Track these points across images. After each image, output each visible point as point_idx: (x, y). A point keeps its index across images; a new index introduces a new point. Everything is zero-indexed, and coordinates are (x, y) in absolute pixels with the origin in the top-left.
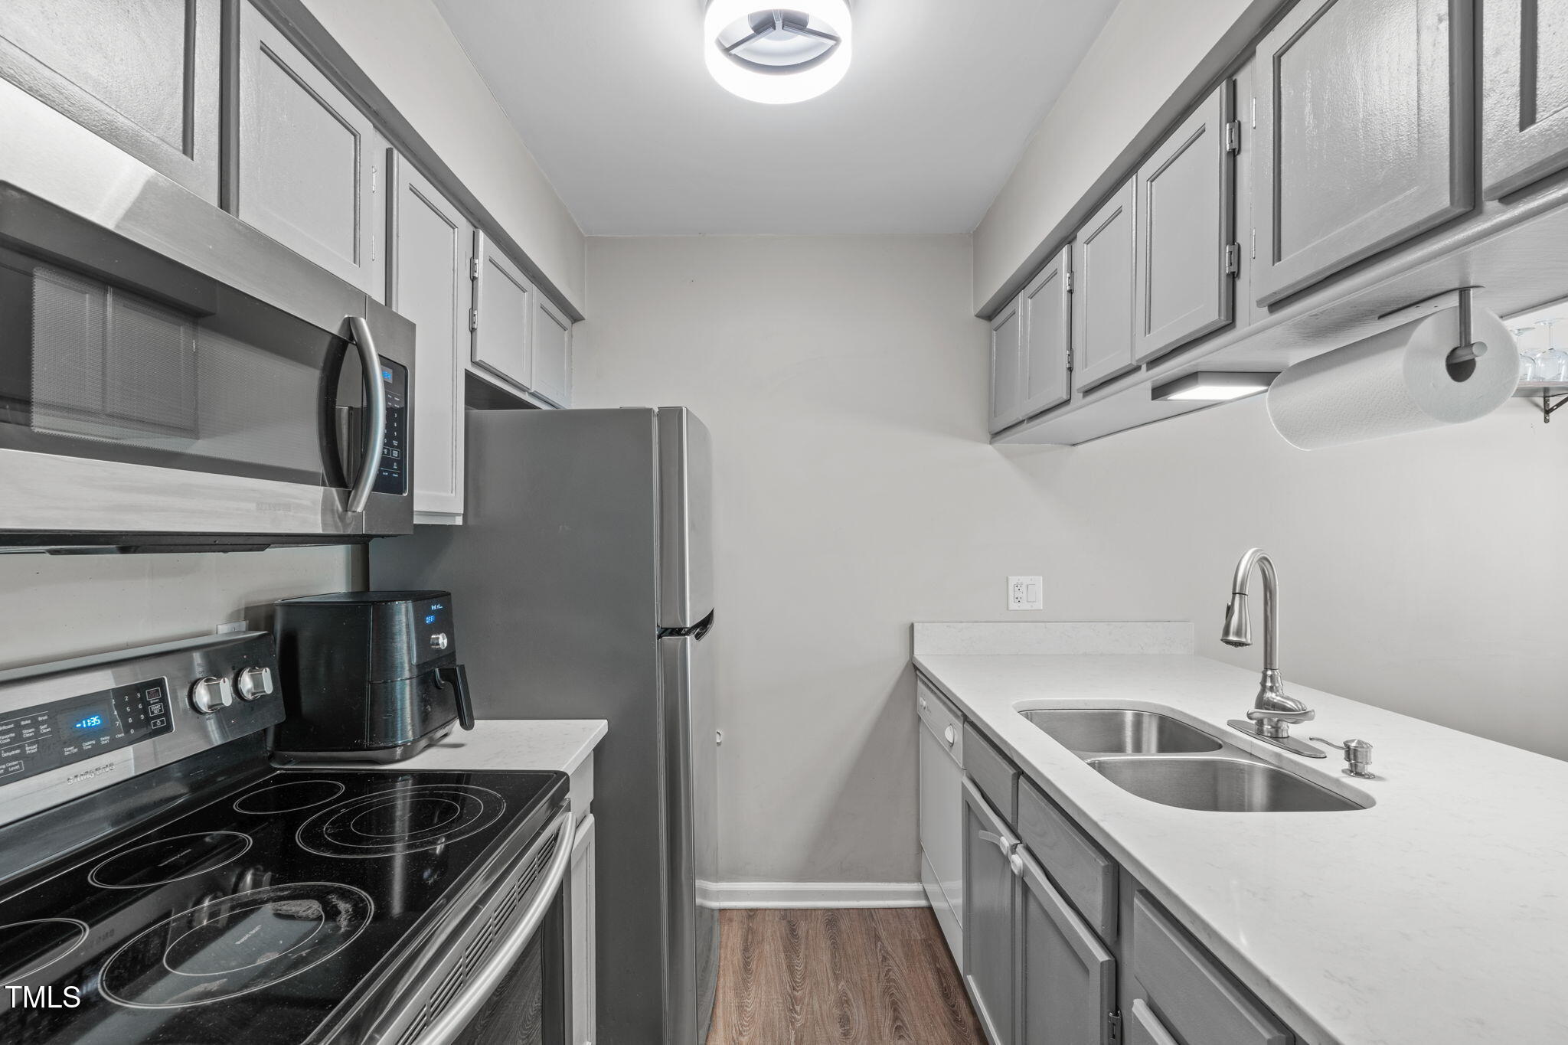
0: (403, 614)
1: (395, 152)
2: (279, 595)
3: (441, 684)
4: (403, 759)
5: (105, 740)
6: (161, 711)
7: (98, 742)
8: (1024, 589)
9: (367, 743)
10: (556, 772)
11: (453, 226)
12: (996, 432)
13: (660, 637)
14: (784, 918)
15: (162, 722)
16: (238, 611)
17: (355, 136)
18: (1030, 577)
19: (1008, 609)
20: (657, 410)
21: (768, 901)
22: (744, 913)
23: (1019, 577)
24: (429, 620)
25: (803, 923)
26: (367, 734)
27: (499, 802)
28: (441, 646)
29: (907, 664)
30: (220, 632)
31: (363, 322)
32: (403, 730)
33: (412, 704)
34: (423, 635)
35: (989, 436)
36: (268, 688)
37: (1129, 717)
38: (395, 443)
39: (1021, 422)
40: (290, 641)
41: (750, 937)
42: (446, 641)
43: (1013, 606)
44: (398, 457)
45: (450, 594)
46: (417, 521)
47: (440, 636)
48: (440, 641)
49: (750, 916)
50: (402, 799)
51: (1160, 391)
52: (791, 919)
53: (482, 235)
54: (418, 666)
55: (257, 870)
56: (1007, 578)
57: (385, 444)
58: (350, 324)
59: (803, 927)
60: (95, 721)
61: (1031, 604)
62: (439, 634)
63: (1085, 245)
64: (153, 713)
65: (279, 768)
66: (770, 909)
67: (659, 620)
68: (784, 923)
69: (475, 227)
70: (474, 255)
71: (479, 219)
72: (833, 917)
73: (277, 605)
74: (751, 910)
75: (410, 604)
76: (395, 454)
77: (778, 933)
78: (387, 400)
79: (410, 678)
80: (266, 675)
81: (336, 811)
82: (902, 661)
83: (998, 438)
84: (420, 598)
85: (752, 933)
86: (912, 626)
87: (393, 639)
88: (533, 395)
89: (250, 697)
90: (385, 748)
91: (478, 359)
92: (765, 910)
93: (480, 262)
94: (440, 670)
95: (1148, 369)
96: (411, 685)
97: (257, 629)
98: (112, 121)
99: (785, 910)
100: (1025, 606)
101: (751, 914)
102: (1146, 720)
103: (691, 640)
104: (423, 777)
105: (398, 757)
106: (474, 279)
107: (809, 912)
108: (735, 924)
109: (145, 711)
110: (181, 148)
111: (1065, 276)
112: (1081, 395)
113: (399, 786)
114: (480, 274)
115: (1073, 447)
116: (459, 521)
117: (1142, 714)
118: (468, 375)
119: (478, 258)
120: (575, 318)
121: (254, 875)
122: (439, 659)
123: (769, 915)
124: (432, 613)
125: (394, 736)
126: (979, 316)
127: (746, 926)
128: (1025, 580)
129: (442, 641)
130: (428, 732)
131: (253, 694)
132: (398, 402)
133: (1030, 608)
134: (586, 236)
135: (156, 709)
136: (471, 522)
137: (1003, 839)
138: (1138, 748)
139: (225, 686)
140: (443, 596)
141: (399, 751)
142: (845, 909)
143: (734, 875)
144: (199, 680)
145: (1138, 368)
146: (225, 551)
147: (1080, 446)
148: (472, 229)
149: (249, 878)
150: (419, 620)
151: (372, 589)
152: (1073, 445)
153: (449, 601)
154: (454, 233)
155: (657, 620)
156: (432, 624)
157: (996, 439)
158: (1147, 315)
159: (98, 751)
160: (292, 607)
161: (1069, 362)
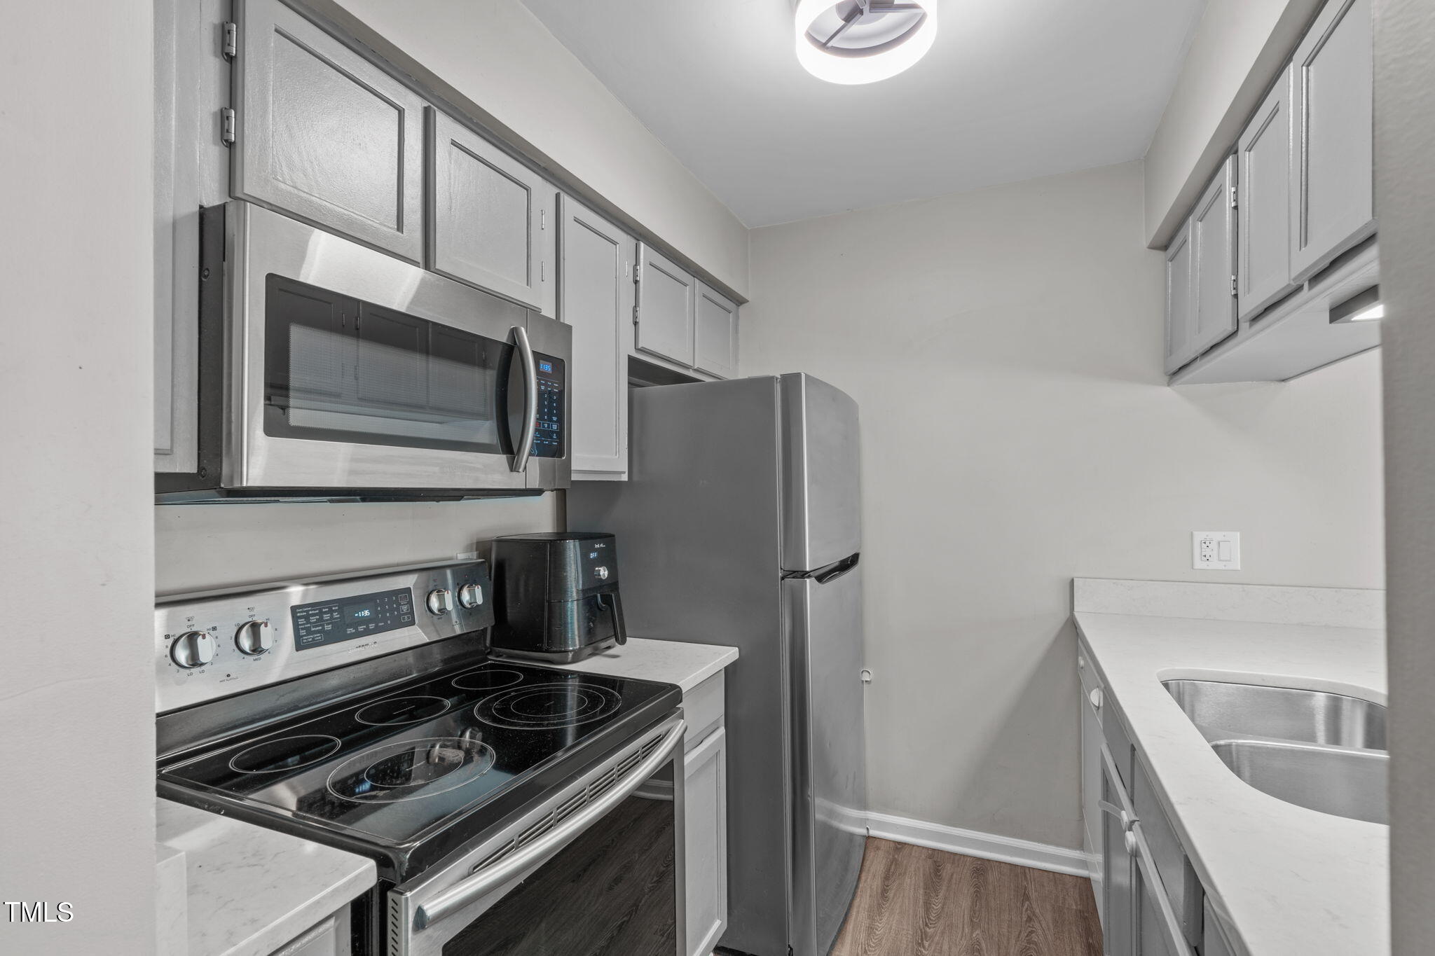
0: (572, 550)
1: (562, 194)
2: (493, 535)
3: (603, 607)
4: (573, 662)
5: (372, 626)
6: (408, 610)
7: (368, 627)
8: (1214, 545)
9: (545, 647)
10: (671, 685)
11: (615, 243)
12: (1172, 372)
13: (783, 578)
14: (930, 857)
15: (409, 618)
16: (472, 544)
17: (527, 190)
18: (1223, 533)
19: (1193, 568)
20: (779, 377)
21: (917, 838)
22: (892, 845)
23: (1208, 533)
24: (593, 555)
25: (948, 866)
26: (545, 641)
27: (618, 701)
28: (602, 577)
29: (1068, 619)
30: (459, 558)
31: (523, 330)
32: (573, 639)
33: (578, 621)
34: (588, 568)
35: (1167, 378)
36: (480, 600)
37: (1320, 701)
38: (555, 419)
39: (1195, 359)
40: (501, 567)
41: (893, 867)
42: (606, 573)
43: (1199, 564)
44: (557, 429)
45: (613, 536)
46: (574, 477)
47: (601, 569)
48: (601, 573)
49: (897, 848)
50: (572, 691)
51: (1340, 311)
52: (937, 861)
53: (642, 245)
54: (583, 590)
55: (473, 729)
56: (1192, 533)
57: (537, 419)
58: (514, 333)
59: (948, 869)
60: (366, 613)
61: (1224, 563)
62: (601, 567)
63: (1248, 153)
64: (402, 611)
65: (492, 659)
66: (918, 846)
67: (782, 563)
68: (930, 862)
69: (638, 240)
70: (637, 263)
71: (638, 233)
72: (981, 867)
73: (492, 540)
74: (899, 843)
75: (577, 543)
76: (555, 427)
77: (921, 870)
78: (539, 384)
79: (577, 600)
80: (478, 591)
81: (509, 693)
82: (1063, 616)
83: (1177, 377)
84: (586, 538)
85: (896, 865)
86: (1072, 581)
87: (564, 569)
88: (697, 370)
89: (469, 606)
90: (561, 652)
91: (640, 346)
92: (914, 846)
93: (641, 268)
94: (601, 595)
95: (1311, 287)
96: (578, 605)
97: (480, 558)
98: (348, 219)
99: (934, 850)
100: (1215, 564)
101: (899, 846)
102: (1346, 707)
103: (810, 582)
104: (587, 678)
105: (569, 660)
106: (636, 282)
107: (957, 857)
108: (881, 853)
109: (398, 609)
110: (396, 227)
111: (1229, 190)
112: (1248, 324)
113: (570, 682)
114: (641, 278)
115: (1283, 383)
116: (625, 478)
117: (1341, 698)
118: (631, 359)
119: (639, 265)
120: (739, 301)
121: (471, 733)
122: (601, 587)
123: (916, 852)
124: (595, 550)
125: (566, 643)
126: (1153, 247)
127: (891, 857)
128: (1217, 536)
129: (604, 572)
130: (593, 644)
131: (470, 604)
132: (556, 388)
133: (1224, 568)
134: (749, 229)
135: (405, 608)
136: (635, 478)
137: (1123, 813)
138: (1335, 737)
139: (449, 598)
140: (608, 538)
141: (570, 655)
142: (996, 862)
143: (886, 807)
144: (434, 590)
145: (1299, 289)
146: (438, 501)
147: (1292, 382)
148: (634, 241)
149: (468, 734)
150: (585, 556)
151: (568, 530)
152: (1283, 381)
153: (613, 542)
154: (616, 248)
155: (780, 562)
156: (594, 558)
157: (1174, 379)
158: (1303, 225)
159: (367, 633)
160: (500, 541)
161: (1234, 289)
